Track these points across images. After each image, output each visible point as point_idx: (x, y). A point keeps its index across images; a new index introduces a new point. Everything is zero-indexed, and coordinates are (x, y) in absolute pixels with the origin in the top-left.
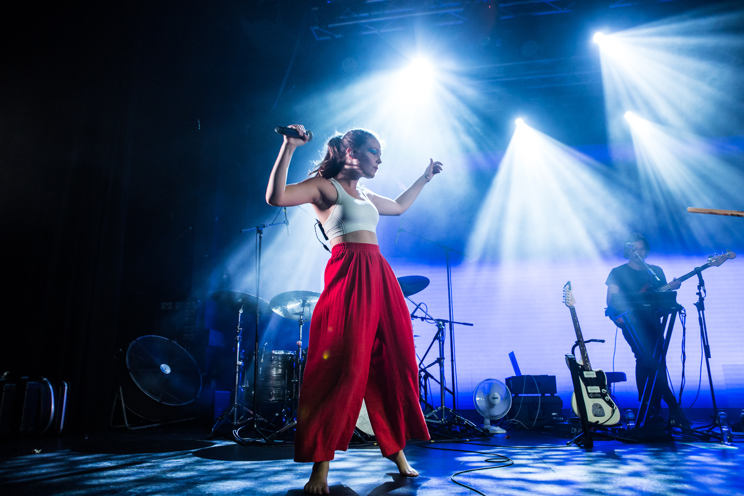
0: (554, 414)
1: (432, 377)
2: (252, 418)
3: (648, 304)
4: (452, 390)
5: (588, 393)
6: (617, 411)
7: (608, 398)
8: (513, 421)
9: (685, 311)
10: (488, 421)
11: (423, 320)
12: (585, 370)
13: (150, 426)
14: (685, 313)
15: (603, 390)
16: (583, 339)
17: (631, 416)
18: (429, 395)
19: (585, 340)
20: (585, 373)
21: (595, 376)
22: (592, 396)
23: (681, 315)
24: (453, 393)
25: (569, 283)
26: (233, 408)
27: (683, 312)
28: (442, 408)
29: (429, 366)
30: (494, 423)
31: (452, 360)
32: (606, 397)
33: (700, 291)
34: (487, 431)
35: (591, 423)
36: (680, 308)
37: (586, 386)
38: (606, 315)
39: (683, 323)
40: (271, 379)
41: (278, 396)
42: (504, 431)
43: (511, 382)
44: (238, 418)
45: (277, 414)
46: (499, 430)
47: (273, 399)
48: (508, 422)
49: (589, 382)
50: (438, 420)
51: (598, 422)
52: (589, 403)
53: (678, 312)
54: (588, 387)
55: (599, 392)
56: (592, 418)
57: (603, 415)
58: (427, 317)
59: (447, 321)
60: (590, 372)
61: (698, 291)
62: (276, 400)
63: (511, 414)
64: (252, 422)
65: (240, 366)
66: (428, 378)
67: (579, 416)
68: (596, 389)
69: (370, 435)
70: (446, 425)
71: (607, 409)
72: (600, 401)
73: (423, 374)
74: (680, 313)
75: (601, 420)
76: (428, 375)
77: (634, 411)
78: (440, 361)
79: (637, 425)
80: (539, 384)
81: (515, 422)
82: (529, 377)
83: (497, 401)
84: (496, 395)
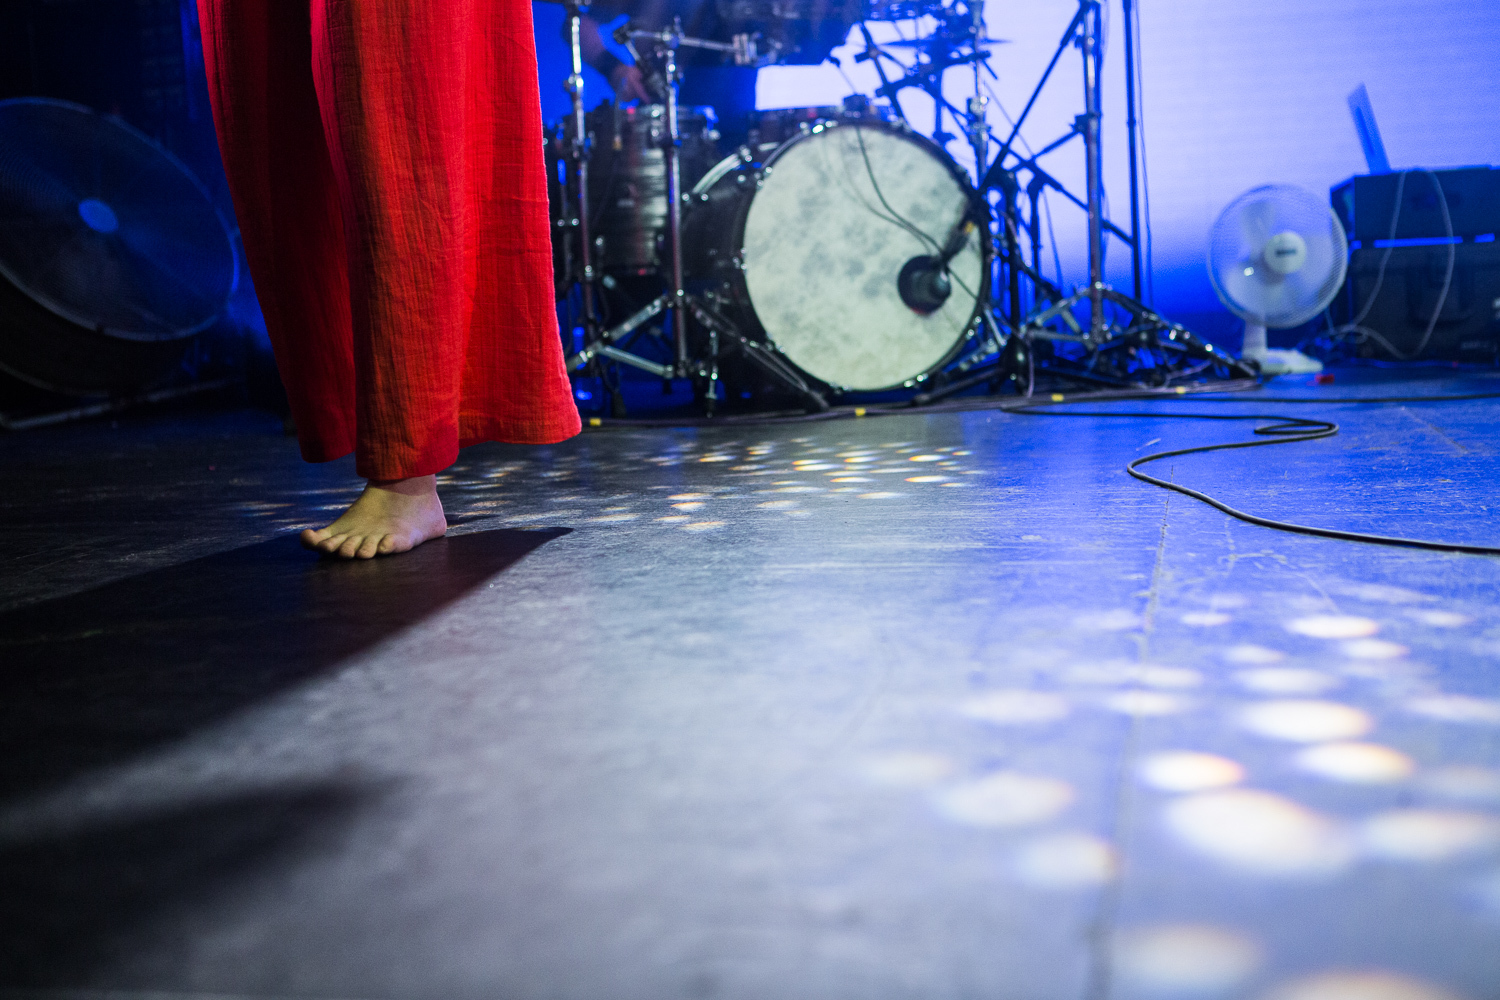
0: (1498, 301)
1: (1058, 187)
4: (1127, 230)
8: (1350, 334)
10: (1261, 335)
13: (76, 414)
18: (1046, 255)
24: (1133, 241)
28: (1094, 289)
29: (1047, 150)
30: (1279, 339)
31: (1132, 123)
34: (1255, 364)
42: (1314, 366)
43: (1348, 199)
46: (1295, 362)
48: (1333, 335)
50: (1080, 333)
63: (1345, 304)
66: (1040, 188)
69: (841, 389)
70: (1105, 349)
73: (1025, 177)
76: (1041, 180)
78: (1086, 126)
80: (1454, 200)
81: (1357, 334)
82: (1417, 177)
83: (1292, 264)
84: (1292, 239)
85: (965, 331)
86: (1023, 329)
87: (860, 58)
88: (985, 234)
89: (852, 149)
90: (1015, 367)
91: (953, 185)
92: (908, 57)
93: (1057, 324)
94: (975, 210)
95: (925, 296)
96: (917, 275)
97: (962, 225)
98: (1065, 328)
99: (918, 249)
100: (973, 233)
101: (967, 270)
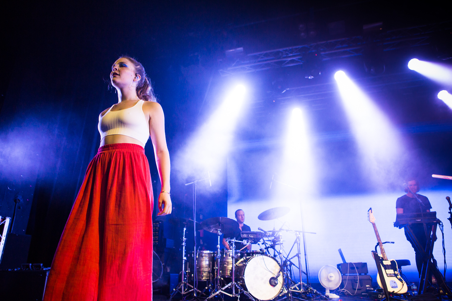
0: (367, 286)
1: (294, 265)
2: (193, 290)
3: (419, 219)
4: (306, 272)
5: (387, 274)
6: (405, 285)
8: (343, 290)
9: (442, 223)
10: (329, 291)
11: (287, 231)
12: (384, 260)
14: (442, 225)
15: (396, 272)
16: (381, 242)
17: (415, 287)
18: (293, 276)
19: (383, 242)
20: (384, 261)
21: (390, 264)
22: (390, 275)
23: (440, 226)
24: (307, 274)
25: (371, 209)
26: (182, 284)
27: (441, 224)
28: (301, 283)
29: (291, 258)
30: (331, 291)
31: (305, 255)
32: (398, 276)
33: (450, 211)
34: (328, 297)
35: (389, 292)
36: (439, 222)
38: (395, 226)
39: (442, 231)
40: (202, 267)
41: (206, 277)
42: (338, 297)
43: (340, 267)
44: (184, 290)
45: (207, 288)
46: (335, 296)
47: (204, 278)
48: (340, 291)
49: (386, 267)
50: (299, 290)
51: (394, 292)
52: (388, 280)
53: (438, 224)
54: (386, 270)
55: (394, 273)
56: (390, 289)
57: (397, 287)
58: (289, 230)
59: (301, 232)
60: (387, 261)
61: (449, 211)
62: (205, 279)
63: (342, 286)
64: (193, 292)
65: (185, 260)
66: (291, 265)
67: (383, 288)
68: (391, 271)
69: (260, 300)
70: (303, 293)
71: (399, 283)
72: (395, 279)
73: (288, 263)
74: (440, 224)
75: (396, 290)
77: (416, 284)
78: (298, 255)
79: (419, 293)
80: (357, 268)
81: (344, 291)
82: (351, 264)
83: (333, 279)
84: (332, 274)
85: (280, 290)
86: (290, 289)
87: (263, 244)
88: (283, 274)
89: (262, 259)
90: (288, 297)
91: (278, 265)
93: (295, 289)
94: (282, 270)
95: (274, 284)
96: (272, 280)
97: (279, 272)
98: (297, 289)
99: (272, 276)
100: (281, 273)
101: (280, 280)
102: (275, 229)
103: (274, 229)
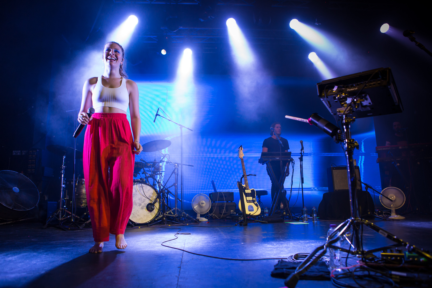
0: (231, 211)
1: (171, 193)
2: (70, 216)
3: (278, 157)
4: (181, 199)
5: (247, 200)
6: (260, 209)
7: (256, 202)
8: (212, 215)
9: (294, 161)
10: (199, 215)
11: (167, 163)
12: (246, 189)
14: (294, 163)
15: (254, 199)
16: (246, 174)
17: (267, 211)
18: (169, 202)
20: (246, 190)
21: (251, 192)
22: (249, 201)
24: (181, 201)
26: (59, 211)
27: (293, 162)
28: (176, 208)
29: (170, 188)
30: (202, 216)
32: (255, 202)
34: (198, 220)
35: (247, 214)
36: (292, 160)
37: (246, 196)
38: (259, 163)
39: (293, 167)
40: (81, 194)
41: (86, 204)
42: (207, 220)
43: (211, 195)
44: (62, 216)
45: (85, 214)
46: (204, 219)
47: (83, 205)
48: (209, 215)
49: (247, 195)
50: (173, 215)
51: (250, 214)
52: (247, 205)
53: (291, 162)
54: (247, 197)
55: (252, 199)
56: (248, 212)
57: (253, 210)
58: (169, 162)
59: (180, 164)
60: (249, 190)
61: (301, 152)
62: (85, 206)
63: (211, 211)
64: (71, 218)
65: (63, 187)
66: (169, 193)
67: (242, 211)
68: (250, 198)
69: (137, 223)
70: (177, 217)
71: (255, 208)
72: (252, 204)
73: (166, 191)
74: (292, 162)
75: (252, 213)
77: (268, 209)
78: (175, 185)
79: (269, 215)
80: (225, 196)
81: (213, 215)
82: (220, 193)
83: (204, 205)
84: (204, 202)
85: (156, 214)
86: (165, 214)
87: (143, 173)
88: (160, 200)
89: (141, 187)
90: (163, 220)
91: (156, 193)
92: (150, 173)
93: (170, 213)
94: (158, 197)
95: (151, 209)
96: (149, 206)
97: (156, 199)
99: (150, 202)
100: (158, 200)
101: (157, 205)
102: (156, 161)
103: (154, 161)
